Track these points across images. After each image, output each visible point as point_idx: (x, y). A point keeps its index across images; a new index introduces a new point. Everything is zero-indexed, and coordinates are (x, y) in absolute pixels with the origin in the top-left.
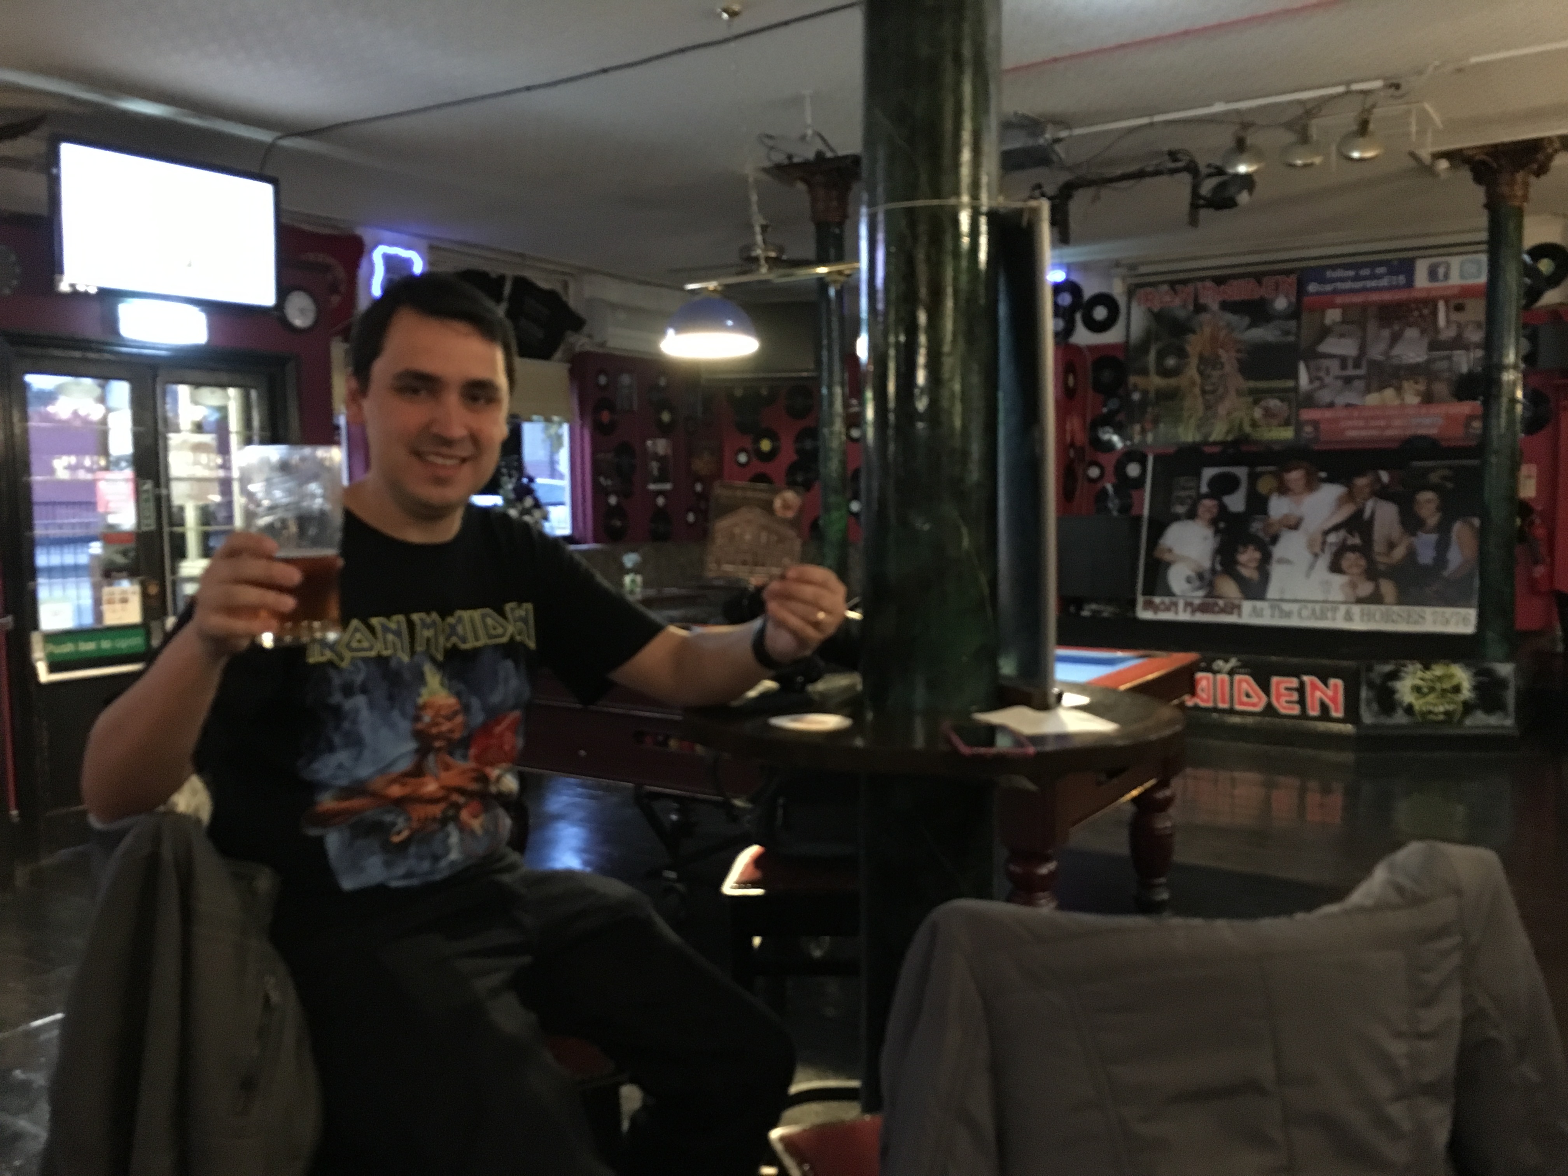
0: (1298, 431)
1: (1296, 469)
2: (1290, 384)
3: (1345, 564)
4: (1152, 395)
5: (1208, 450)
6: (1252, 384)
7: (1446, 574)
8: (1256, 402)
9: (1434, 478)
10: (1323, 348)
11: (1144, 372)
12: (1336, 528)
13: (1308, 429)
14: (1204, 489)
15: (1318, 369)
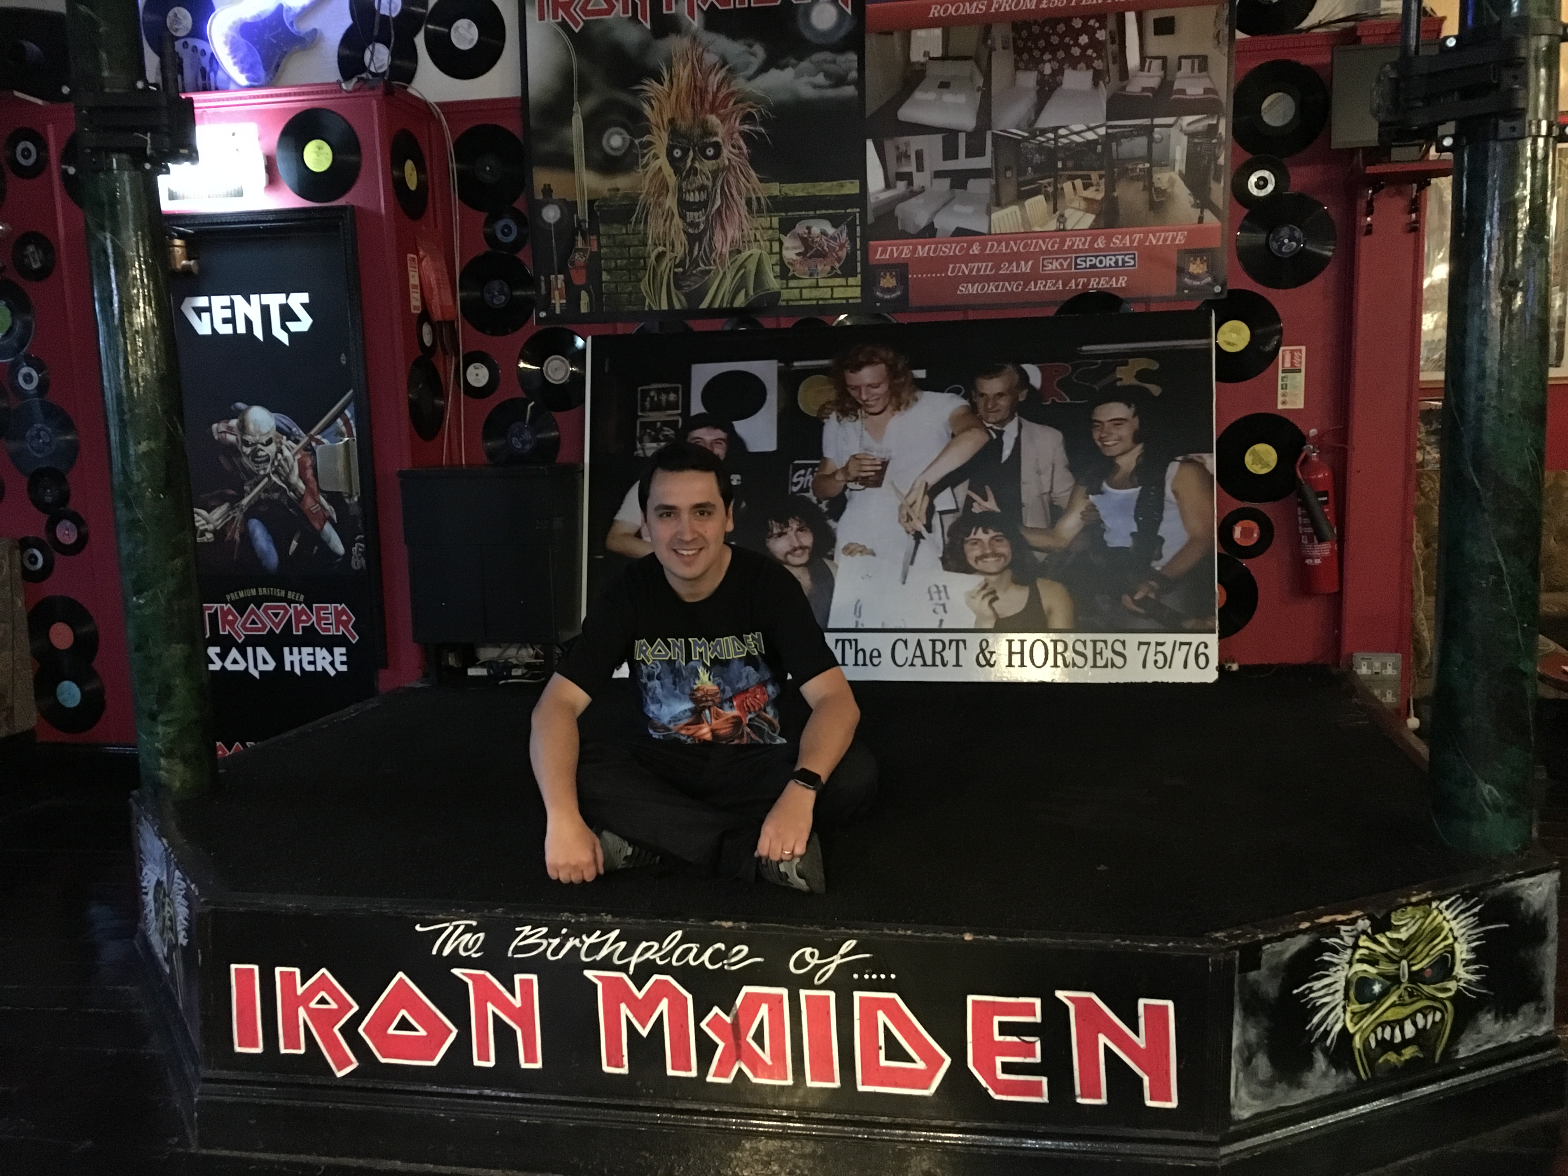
0: (868, 286)
1: (869, 363)
2: (851, 188)
3: (972, 553)
4: (583, 212)
5: (698, 325)
6: (775, 189)
7: (1157, 566)
8: (786, 227)
9: (1126, 376)
10: (908, 113)
11: (565, 162)
12: (950, 481)
13: (888, 282)
14: (697, 407)
15: (903, 156)
